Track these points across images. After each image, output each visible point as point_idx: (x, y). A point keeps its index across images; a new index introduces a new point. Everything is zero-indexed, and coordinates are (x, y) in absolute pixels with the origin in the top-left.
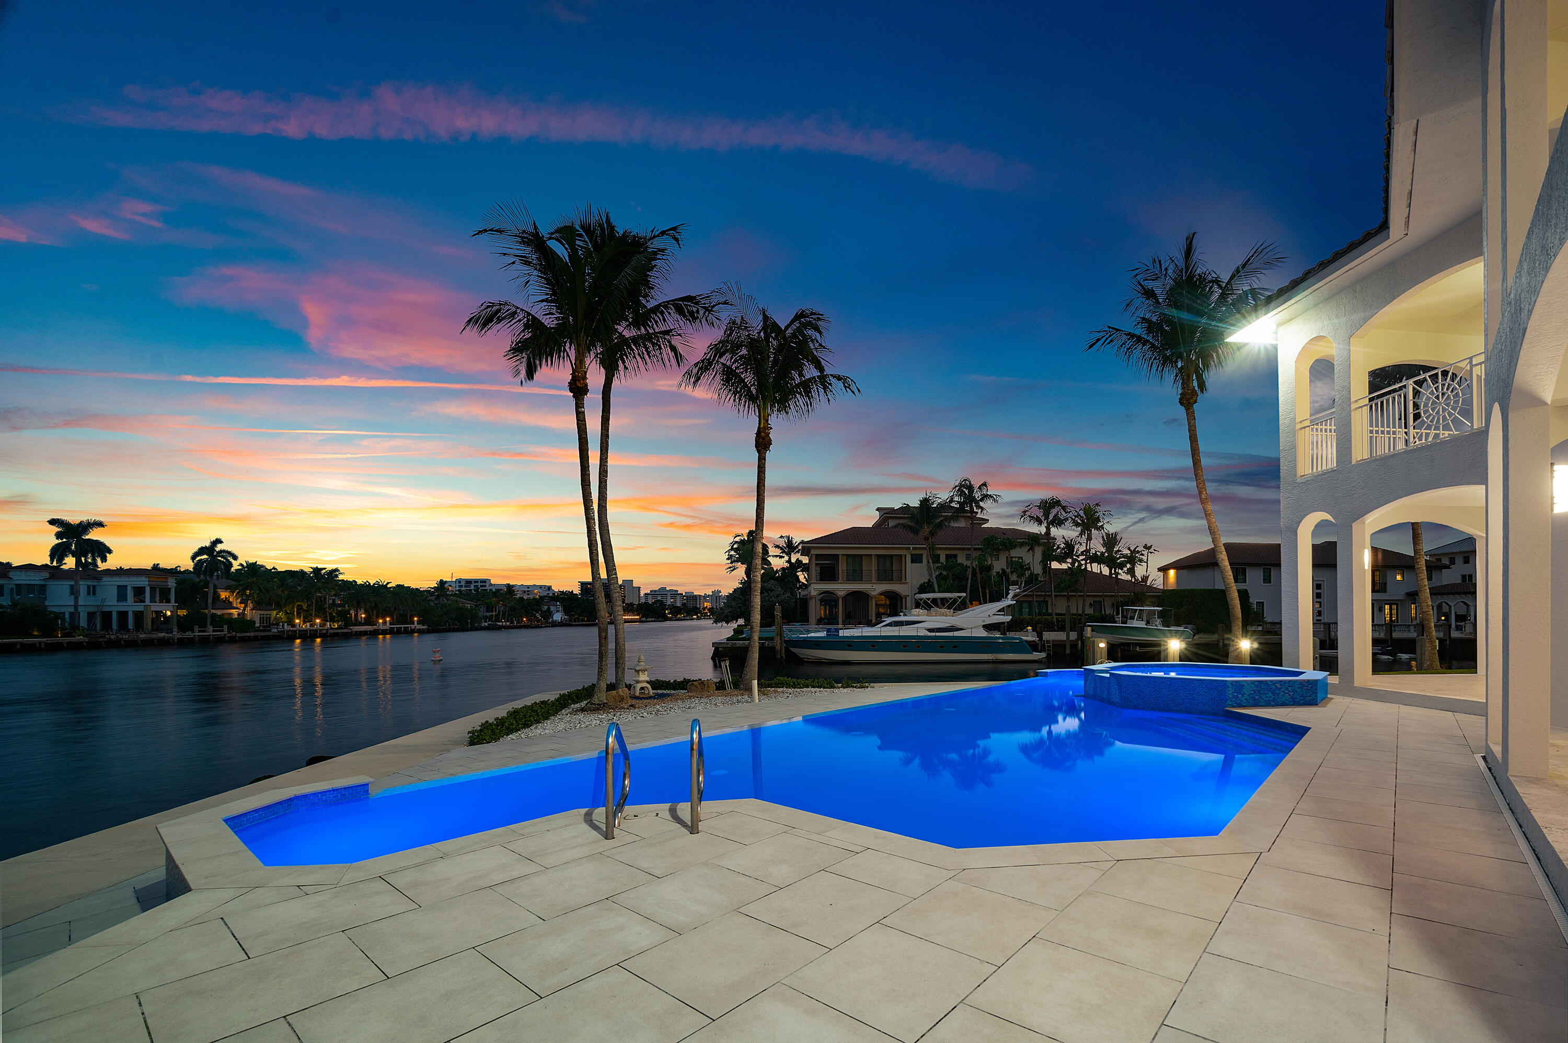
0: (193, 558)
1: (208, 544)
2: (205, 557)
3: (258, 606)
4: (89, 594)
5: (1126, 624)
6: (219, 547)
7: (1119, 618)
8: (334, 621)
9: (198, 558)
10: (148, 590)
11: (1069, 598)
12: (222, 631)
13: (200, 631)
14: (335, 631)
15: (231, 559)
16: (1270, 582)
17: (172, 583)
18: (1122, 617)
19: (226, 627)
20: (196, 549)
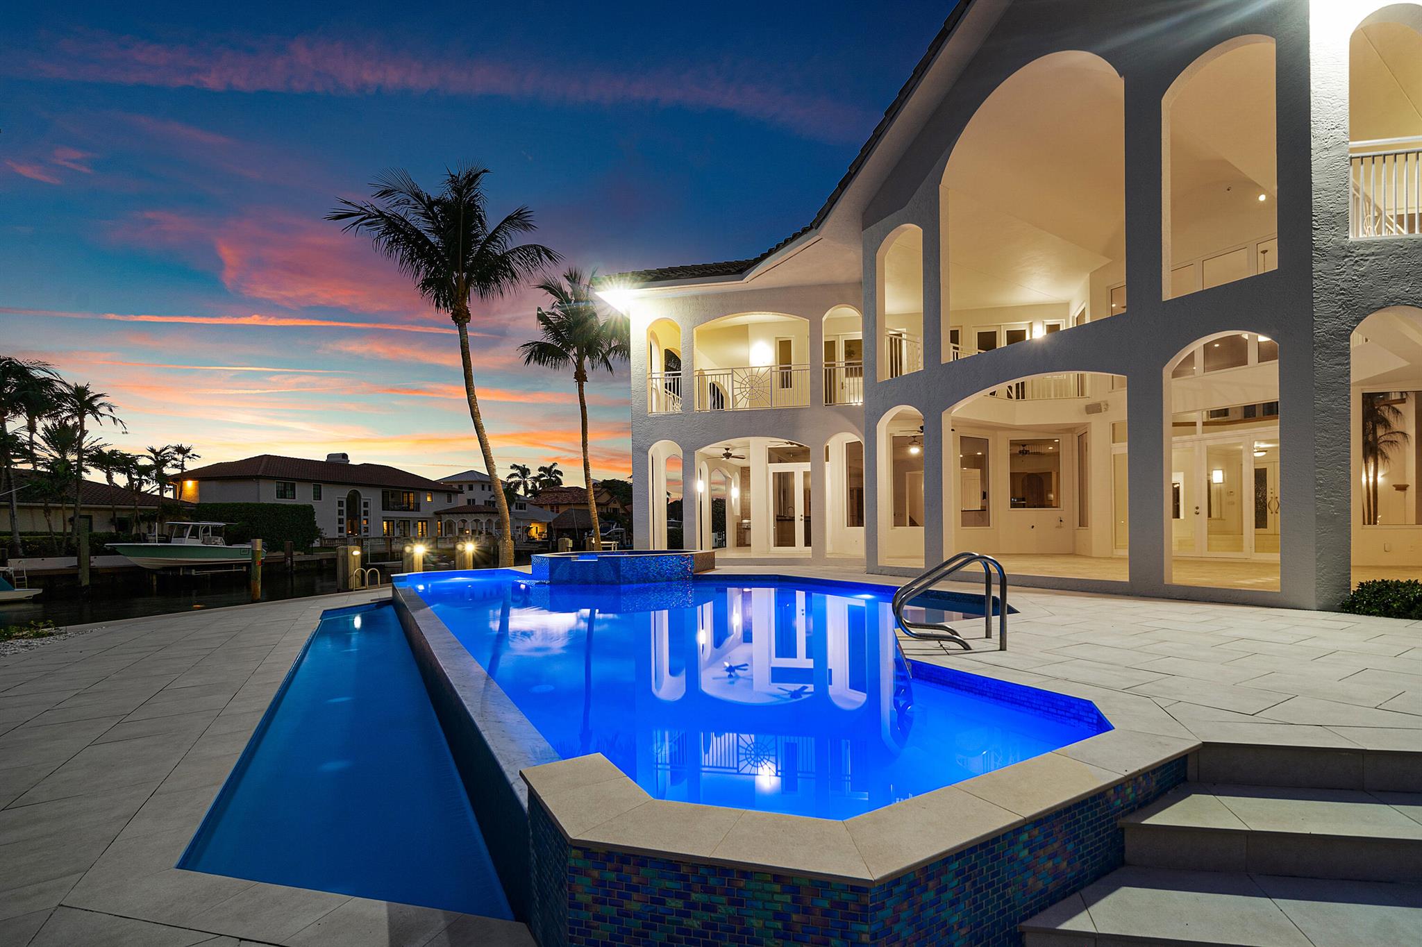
5: (170, 543)
7: (155, 536)
11: (47, 510)
16: (320, 499)
18: (159, 535)
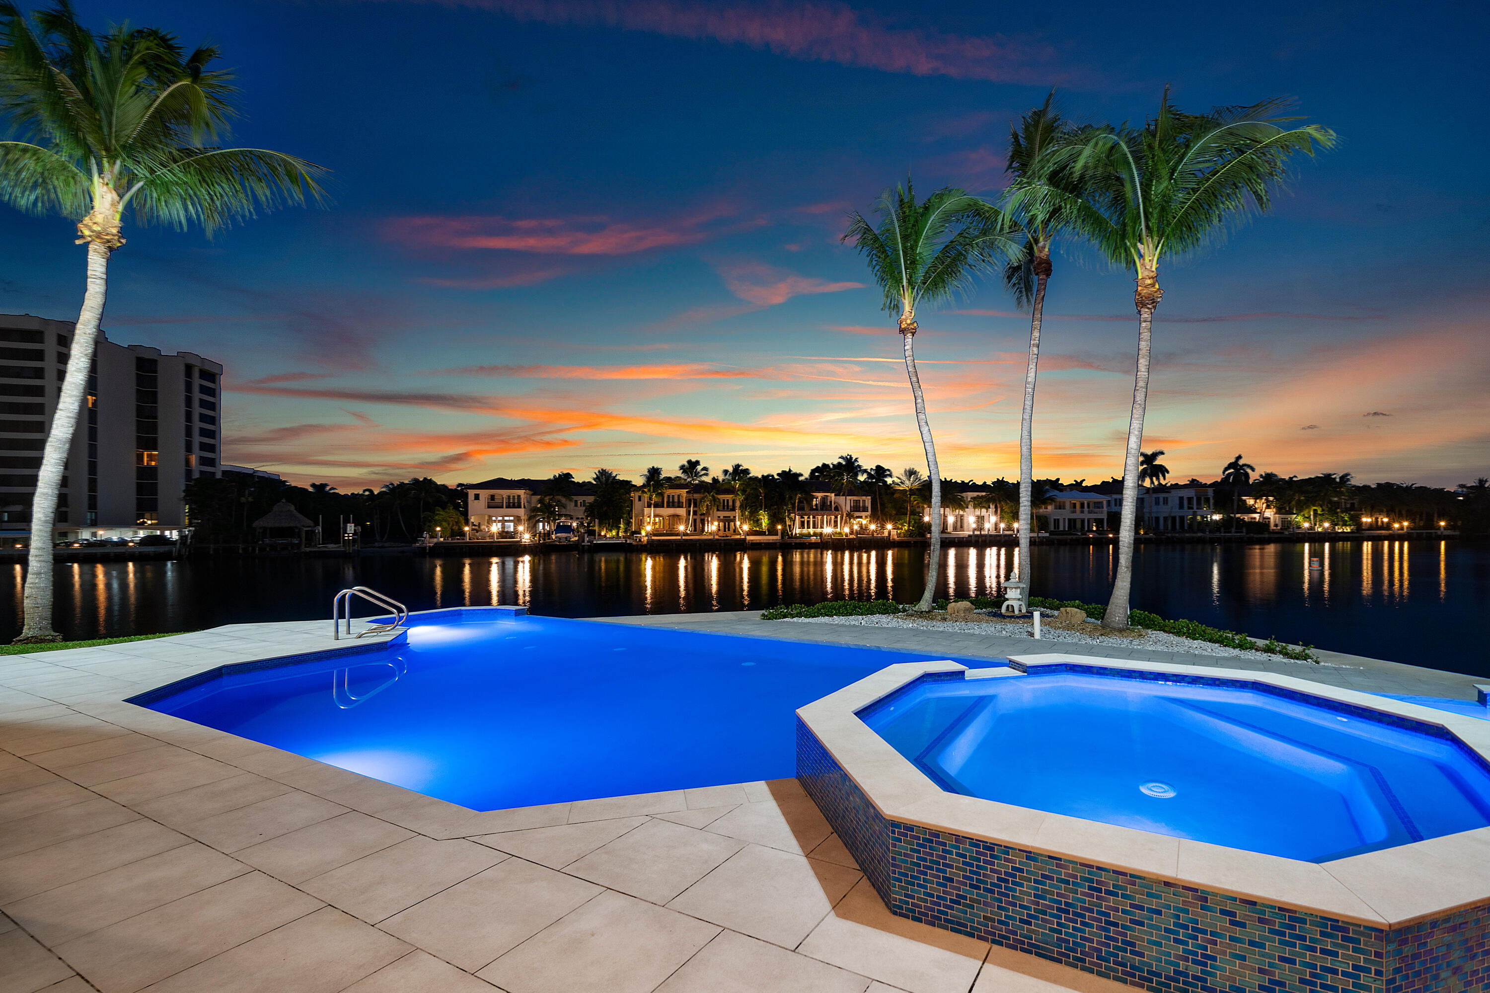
0: (1224, 473)
1: (1233, 460)
2: (1232, 470)
3: (1279, 511)
4: (1164, 504)
6: (1241, 462)
8: (1346, 525)
9: (1227, 473)
10: (1195, 498)
12: (1242, 532)
13: (1225, 532)
14: (1347, 535)
15: (1249, 471)
17: (1210, 492)
19: (1244, 530)
20: (1226, 465)
